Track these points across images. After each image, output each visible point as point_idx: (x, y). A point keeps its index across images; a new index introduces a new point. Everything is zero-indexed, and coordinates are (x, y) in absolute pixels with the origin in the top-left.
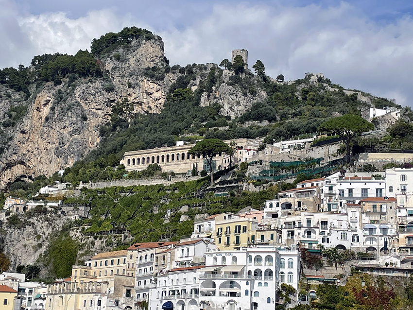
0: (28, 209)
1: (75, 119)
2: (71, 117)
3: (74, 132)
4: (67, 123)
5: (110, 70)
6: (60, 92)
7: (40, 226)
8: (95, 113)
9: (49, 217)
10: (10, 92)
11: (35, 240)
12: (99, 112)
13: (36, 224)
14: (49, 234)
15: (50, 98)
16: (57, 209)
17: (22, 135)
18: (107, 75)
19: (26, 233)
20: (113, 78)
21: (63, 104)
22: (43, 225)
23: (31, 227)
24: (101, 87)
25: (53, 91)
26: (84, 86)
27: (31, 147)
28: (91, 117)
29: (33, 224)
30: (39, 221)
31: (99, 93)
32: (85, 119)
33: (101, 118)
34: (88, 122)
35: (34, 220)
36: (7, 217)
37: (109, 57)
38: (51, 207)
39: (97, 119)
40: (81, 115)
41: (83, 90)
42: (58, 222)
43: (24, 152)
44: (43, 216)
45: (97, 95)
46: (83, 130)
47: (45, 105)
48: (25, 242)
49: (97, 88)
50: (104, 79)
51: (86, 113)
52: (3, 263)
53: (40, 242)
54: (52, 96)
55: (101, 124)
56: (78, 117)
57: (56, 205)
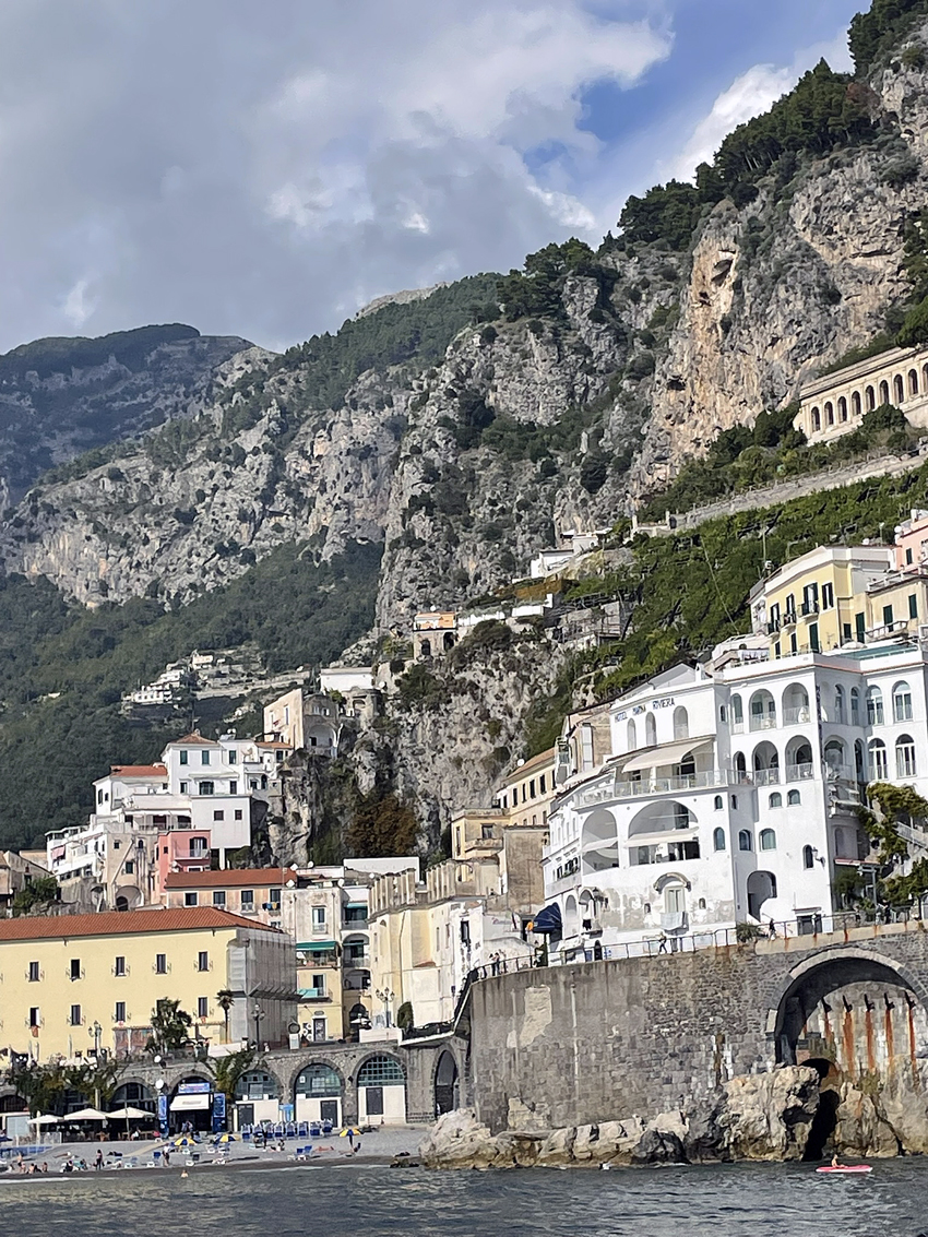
0: (460, 639)
1: (800, 305)
2: (788, 302)
3: (803, 348)
4: (778, 325)
5: (898, 109)
6: (753, 226)
7: (497, 690)
8: (862, 269)
9: (518, 654)
10: (674, 261)
11: (485, 739)
12: (877, 263)
13: (482, 685)
14: (523, 710)
15: (729, 255)
16: (540, 623)
17: (672, 395)
18: (890, 129)
19: (457, 719)
20: (910, 132)
21: (763, 264)
22: (504, 685)
23: (468, 696)
24: (871, 174)
25: (733, 229)
26: (816, 188)
27: (702, 427)
28: (852, 287)
29: (474, 686)
30: (492, 675)
31: (867, 199)
32: (833, 296)
33: (885, 283)
34: (844, 304)
35: (474, 674)
36: (396, 677)
37: (888, 65)
38: (522, 620)
39: (872, 289)
40: (819, 286)
41: (817, 199)
42: (544, 669)
43: (686, 450)
44: (501, 655)
45: (860, 207)
46: (831, 335)
47: (719, 280)
48: (460, 749)
49: (860, 183)
50: (882, 145)
51: (835, 276)
52: (396, 828)
53: (499, 744)
54: (732, 245)
55: (889, 302)
56: (808, 295)
57: (538, 610)
